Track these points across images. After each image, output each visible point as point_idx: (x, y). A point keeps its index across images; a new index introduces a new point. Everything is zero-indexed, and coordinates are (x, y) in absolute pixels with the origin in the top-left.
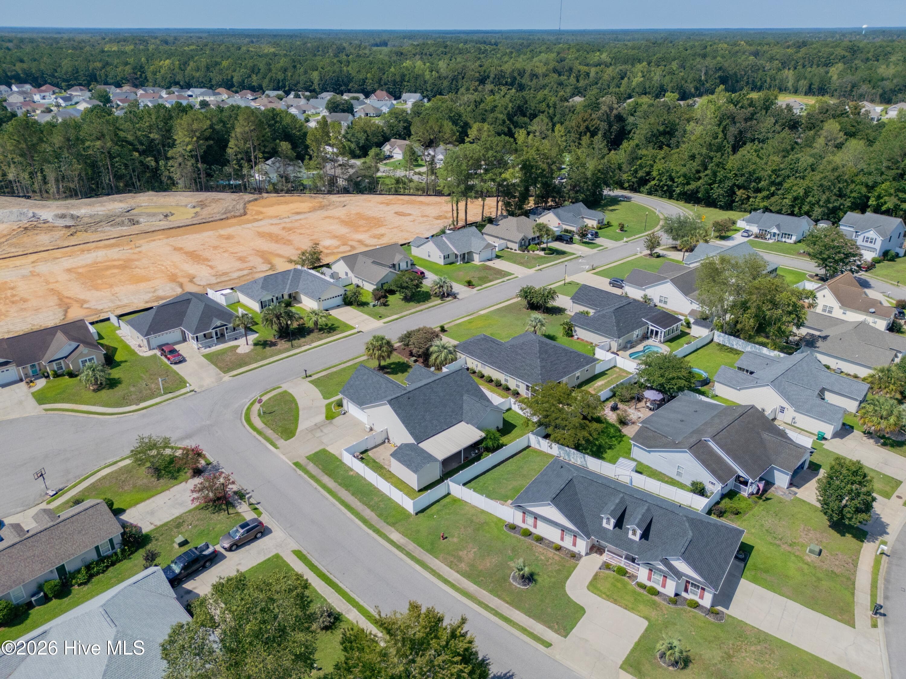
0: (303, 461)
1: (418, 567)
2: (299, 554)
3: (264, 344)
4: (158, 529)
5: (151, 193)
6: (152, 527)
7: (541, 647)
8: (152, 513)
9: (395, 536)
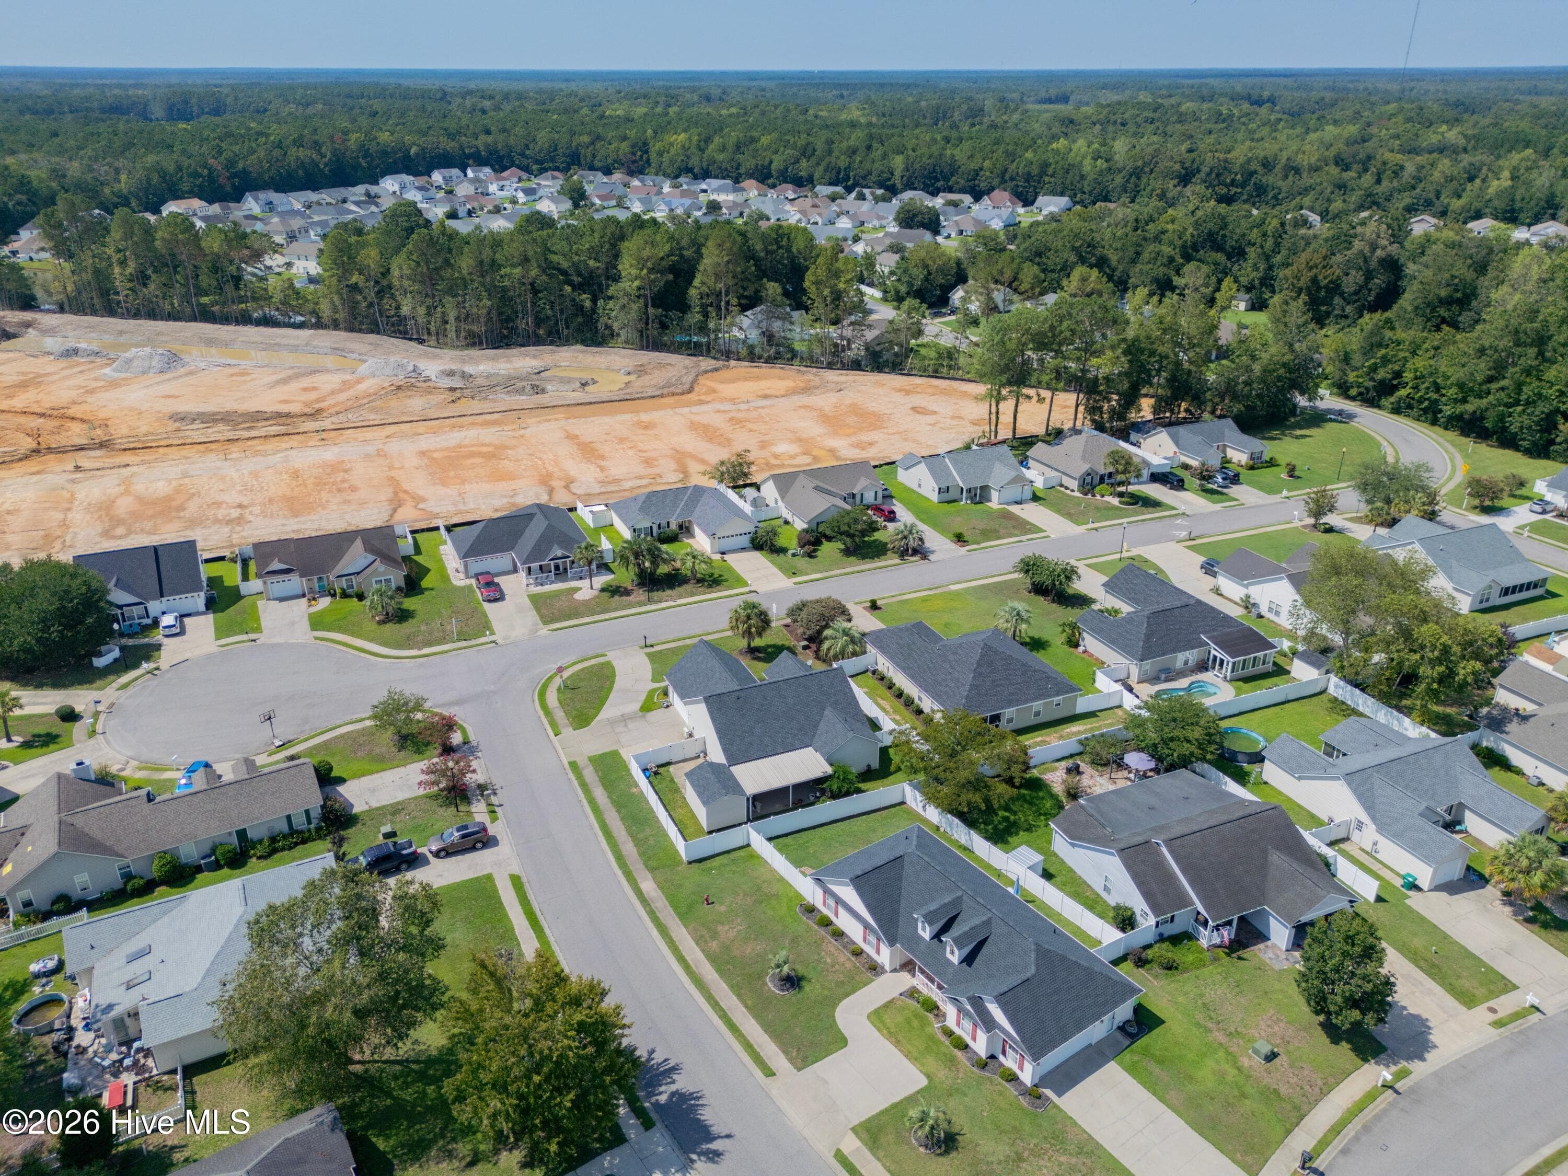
0: (582, 761)
1: (655, 933)
2: (516, 881)
3: (613, 591)
4: (371, 811)
5: (579, 347)
6: (366, 808)
7: (758, 1074)
8: (373, 790)
9: (648, 886)
